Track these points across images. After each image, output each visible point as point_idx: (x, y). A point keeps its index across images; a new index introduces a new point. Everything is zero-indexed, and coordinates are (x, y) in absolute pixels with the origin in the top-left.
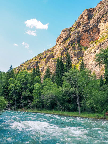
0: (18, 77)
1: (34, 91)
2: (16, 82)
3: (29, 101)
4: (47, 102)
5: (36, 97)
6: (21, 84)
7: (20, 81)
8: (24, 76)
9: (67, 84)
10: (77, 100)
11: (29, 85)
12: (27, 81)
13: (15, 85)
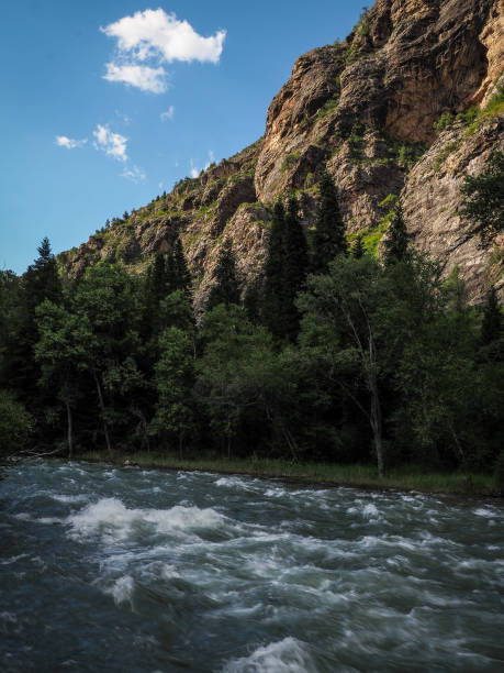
0: (78, 297)
1: (161, 366)
2: (71, 320)
3: (138, 413)
4: (222, 417)
5: (168, 394)
6: (97, 330)
7: (92, 318)
8: (109, 292)
10: (368, 409)
11: (133, 334)
12: (125, 315)
13: (68, 336)
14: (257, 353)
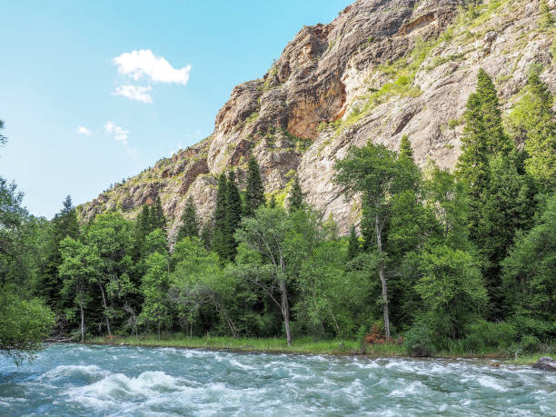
0: (90, 234)
1: (146, 278)
2: (85, 250)
3: (130, 310)
4: (186, 311)
5: (151, 297)
6: (103, 256)
7: (100, 248)
8: (111, 230)
9: (249, 252)
10: (280, 302)
11: (128, 258)
12: (122, 245)
13: (83, 260)
14: (210, 268)
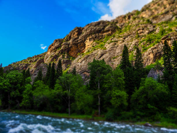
0: (7, 76)
1: (25, 92)
2: (5, 81)
3: (18, 101)
4: (37, 103)
5: (25, 98)
6: (11, 83)
7: (10, 81)
8: (15, 76)
9: (59, 87)
11: (19, 85)
12: (17, 81)
13: (4, 84)
14: (46, 91)
